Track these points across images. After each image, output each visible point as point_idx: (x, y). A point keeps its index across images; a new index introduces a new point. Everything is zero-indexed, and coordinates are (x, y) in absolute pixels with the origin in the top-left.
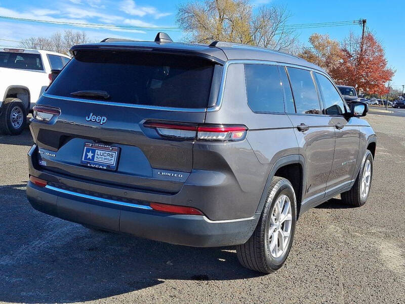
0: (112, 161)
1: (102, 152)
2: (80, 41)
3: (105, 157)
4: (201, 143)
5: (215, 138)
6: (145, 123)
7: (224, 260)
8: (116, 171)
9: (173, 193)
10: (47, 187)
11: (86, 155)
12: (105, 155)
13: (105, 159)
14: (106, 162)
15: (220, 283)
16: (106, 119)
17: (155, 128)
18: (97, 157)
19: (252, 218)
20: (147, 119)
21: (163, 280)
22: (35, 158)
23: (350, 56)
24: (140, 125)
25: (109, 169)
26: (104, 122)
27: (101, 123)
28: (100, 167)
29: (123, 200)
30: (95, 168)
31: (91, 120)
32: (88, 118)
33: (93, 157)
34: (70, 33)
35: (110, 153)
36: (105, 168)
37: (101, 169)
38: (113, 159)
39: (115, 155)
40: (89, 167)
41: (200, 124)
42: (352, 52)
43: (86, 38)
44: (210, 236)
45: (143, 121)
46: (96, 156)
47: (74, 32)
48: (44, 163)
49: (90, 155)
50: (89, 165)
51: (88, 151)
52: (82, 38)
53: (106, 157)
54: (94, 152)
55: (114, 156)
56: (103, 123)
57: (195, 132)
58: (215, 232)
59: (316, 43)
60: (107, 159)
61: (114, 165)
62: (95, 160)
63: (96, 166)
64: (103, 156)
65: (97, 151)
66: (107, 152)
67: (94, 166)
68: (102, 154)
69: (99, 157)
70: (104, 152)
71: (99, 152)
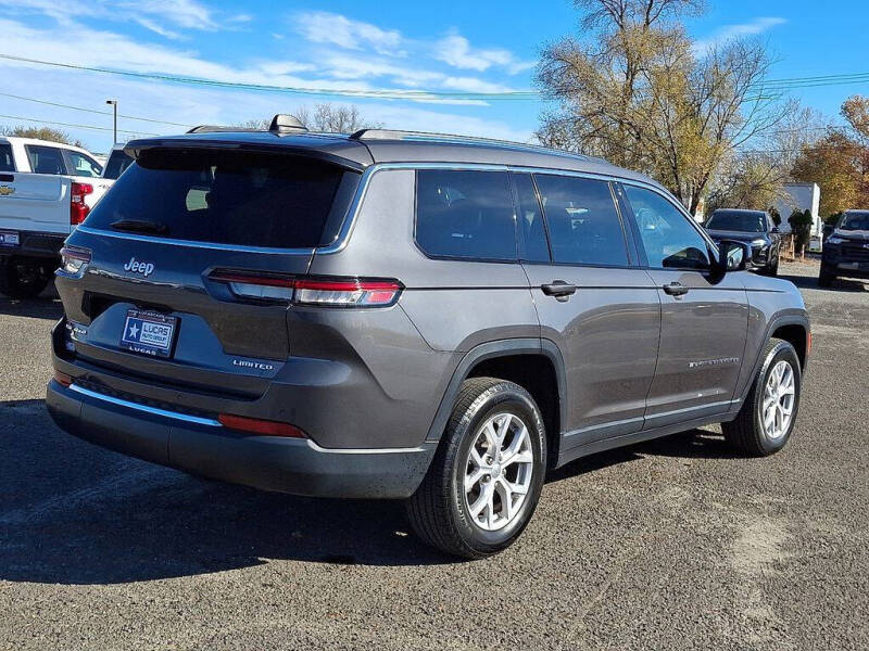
0: (166, 343)
1: (152, 325)
2: (346, 125)
3: (155, 335)
4: (304, 309)
5: (331, 301)
6: (211, 274)
7: (404, 535)
8: (171, 359)
9: (253, 397)
10: (72, 387)
11: (129, 332)
12: (156, 330)
13: (155, 338)
14: (157, 343)
15: (369, 569)
16: (152, 266)
17: (227, 283)
18: (144, 335)
19: (417, 450)
20: (215, 267)
21: (268, 560)
22: (60, 338)
24: (203, 277)
25: (160, 356)
26: (150, 272)
27: (145, 275)
28: (147, 352)
29: (164, 406)
30: (139, 353)
31: (131, 270)
32: (128, 266)
33: (138, 334)
34: (328, 108)
35: (163, 327)
36: (154, 353)
37: (147, 355)
38: (167, 337)
39: (170, 330)
40: (131, 351)
41: (300, 276)
43: (358, 119)
44: (320, 475)
45: (207, 272)
46: (143, 332)
47: (335, 107)
48: (71, 347)
49: (134, 331)
50: (131, 348)
51: (131, 325)
52: (350, 119)
54: (139, 326)
55: (168, 332)
56: (148, 274)
57: (292, 290)
58: (333, 470)
59: (858, 118)
60: (158, 338)
61: (168, 348)
62: (140, 340)
63: (141, 351)
64: (152, 333)
65: (145, 324)
66: (159, 326)
67: (139, 350)
68: (151, 329)
69: (147, 334)
70: (155, 326)
71: (148, 326)
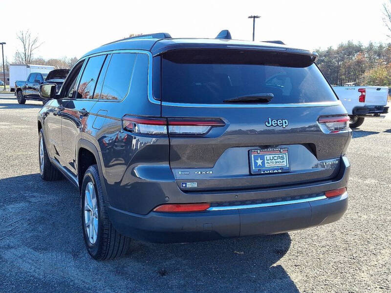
0: (285, 163)
1: (271, 156)
3: (276, 161)
11: (256, 163)
12: (275, 158)
13: (276, 163)
18: (268, 163)
25: (284, 171)
28: (275, 172)
30: (270, 174)
33: (263, 163)
35: (281, 155)
36: (280, 171)
37: (276, 173)
38: (285, 160)
39: (286, 156)
40: (263, 174)
46: (266, 161)
50: (262, 172)
51: (256, 158)
54: (262, 158)
60: (278, 162)
61: (288, 166)
62: (266, 166)
63: (270, 172)
64: (273, 161)
65: (265, 156)
66: (277, 156)
67: (268, 172)
68: (271, 159)
69: (269, 161)
70: (273, 156)
71: (268, 157)
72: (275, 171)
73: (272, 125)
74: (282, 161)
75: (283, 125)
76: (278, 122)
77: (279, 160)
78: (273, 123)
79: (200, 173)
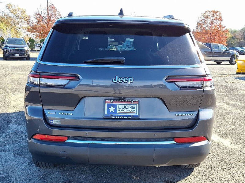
0: (136, 112)
1: (123, 105)
6: (166, 79)
11: (108, 110)
12: (127, 107)
13: (127, 111)
23: (42, 18)
25: (133, 118)
26: (132, 82)
27: (129, 83)
30: (120, 119)
32: (115, 80)
33: (115, 110)
35: (132, 105)
36: (130, 118)
37: (125, 119)
38: (135, 109)
40: (114, 118)
41: (204, 76)
42: (43, 16)
46: (118, 109)
49: (112, 109)
50: (113, 117)
51: (109, 106)
53: (127, 109)
54: (115, 106)
55: (136, 107)
56: (130, 83)
60: (129, 110)
61: (138, 114)
62: (118, 113)
63: (121, 117)
64: (125, 109)
65: (118, 105)
66: (128, 105)
67: (119, 117)
68: (123, 107)
69: (121, 109)
70: (125, 105)
71: (120, 106)
72: (125, 117)
73: (118, 81)
74: (132, 110)
75: (128, 82)
76: (124, 79)
77: (130, 109)
78: (119, 80)
79: (63, 113)
